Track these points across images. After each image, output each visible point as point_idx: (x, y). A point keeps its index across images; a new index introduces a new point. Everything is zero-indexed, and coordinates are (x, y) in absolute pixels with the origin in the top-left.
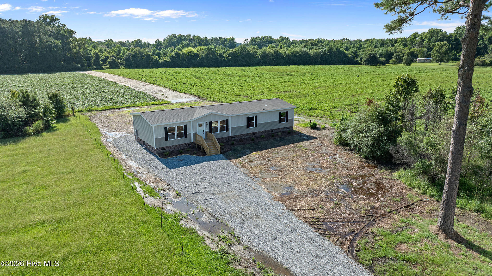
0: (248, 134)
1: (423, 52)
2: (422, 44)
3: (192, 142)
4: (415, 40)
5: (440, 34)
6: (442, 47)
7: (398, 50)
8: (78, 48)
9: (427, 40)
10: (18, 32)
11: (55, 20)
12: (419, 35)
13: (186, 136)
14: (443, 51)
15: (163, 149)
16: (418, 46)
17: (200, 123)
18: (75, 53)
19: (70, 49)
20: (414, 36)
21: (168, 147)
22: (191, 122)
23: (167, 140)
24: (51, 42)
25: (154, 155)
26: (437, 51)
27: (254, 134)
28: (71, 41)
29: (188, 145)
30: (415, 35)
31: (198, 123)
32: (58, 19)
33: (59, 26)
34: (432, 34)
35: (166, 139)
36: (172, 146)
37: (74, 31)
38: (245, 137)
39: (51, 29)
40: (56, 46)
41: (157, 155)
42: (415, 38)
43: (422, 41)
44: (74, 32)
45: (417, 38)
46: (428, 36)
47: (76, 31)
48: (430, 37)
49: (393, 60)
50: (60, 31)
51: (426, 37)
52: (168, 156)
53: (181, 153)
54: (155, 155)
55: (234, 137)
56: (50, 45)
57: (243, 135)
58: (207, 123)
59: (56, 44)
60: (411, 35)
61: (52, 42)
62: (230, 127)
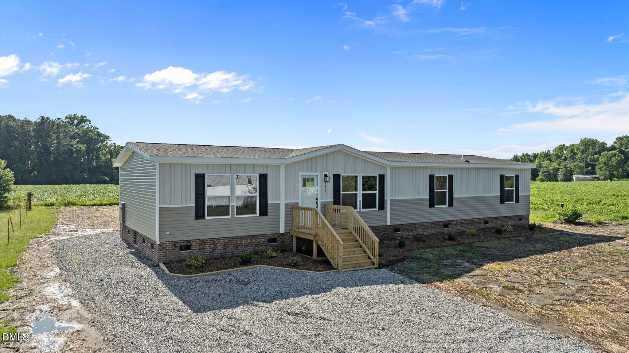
0: (433, 223)
1: (580, 168)
2: (575, 158)
3: (282, 230)
4: (563, 154)
5: (597, 144)
6: (610, 157)
7: (544, 165)
8: (109, 156)
9: (579, 154)
10: (29, 132)
11: (86, 121)
12: (567, 148)
13: (264, 212)
14: (614, 164)
15: (185, 247)
16: (569, 161)
17: (307, 174)
18: (104, 162)
19: (98, 157)
20: (560, 149)
21: (203, 242)
22: (282, 169)
23: (203, 217)
24: (72, 146)
25: (155, 266)
26: (605, 163)
27: (446, 225)
28: (100, 147)
29: (271, 240)
30: (562, 148)
31: (301, 175)
32: (89, 121)
33: (88, 128)
34: (586, 145)
35: (199, 214)
36: (218, 239)
37: (109, 136)
38: (426, 233)
39: (76, 130)
40: (78, 151)
41: (162, 265)
42: (562, 151)
43: (574, 155)
44: (106, 138)
45: (565, 152)
46: (581, 148)
47: (110, 137)
48: (583, 149)
49: (540, 177)
50: (87, 133)
51: (578, 149)
52: (201, 269)
53: (245, 262)
54: (158, 266)
55: (398, 230)
56: (70, 150)
57: (421, 225)
58: (326, 176)
59: (78, 148)
60: (556, 149)
61: (75, 146)
62: (388, 198)
